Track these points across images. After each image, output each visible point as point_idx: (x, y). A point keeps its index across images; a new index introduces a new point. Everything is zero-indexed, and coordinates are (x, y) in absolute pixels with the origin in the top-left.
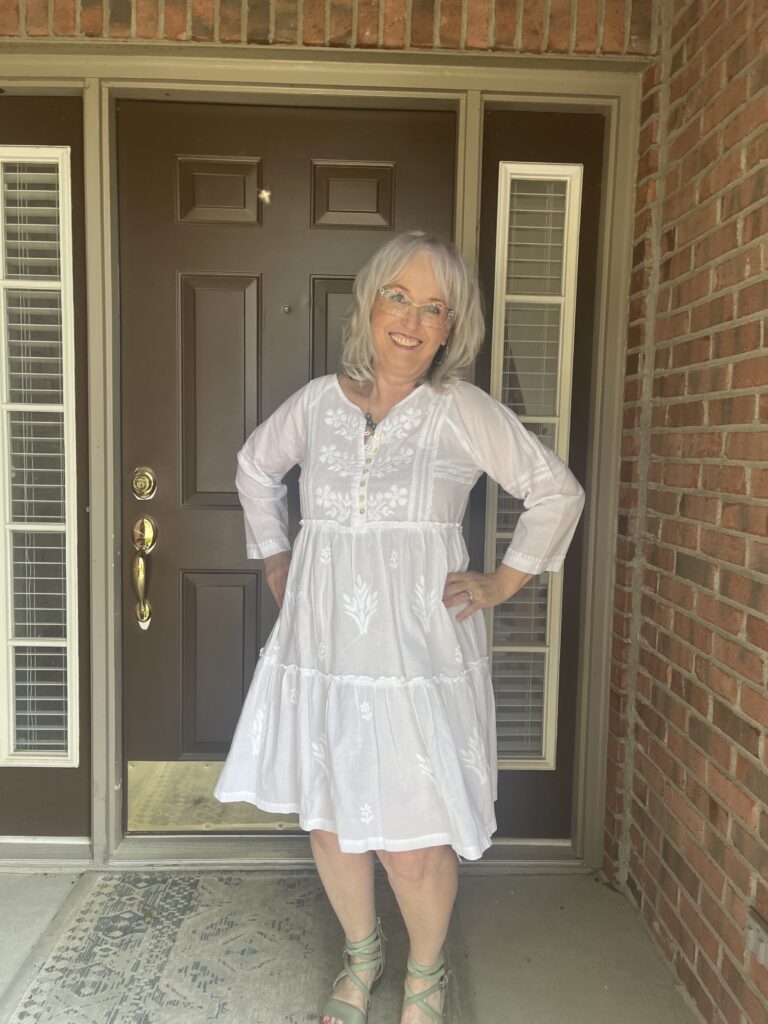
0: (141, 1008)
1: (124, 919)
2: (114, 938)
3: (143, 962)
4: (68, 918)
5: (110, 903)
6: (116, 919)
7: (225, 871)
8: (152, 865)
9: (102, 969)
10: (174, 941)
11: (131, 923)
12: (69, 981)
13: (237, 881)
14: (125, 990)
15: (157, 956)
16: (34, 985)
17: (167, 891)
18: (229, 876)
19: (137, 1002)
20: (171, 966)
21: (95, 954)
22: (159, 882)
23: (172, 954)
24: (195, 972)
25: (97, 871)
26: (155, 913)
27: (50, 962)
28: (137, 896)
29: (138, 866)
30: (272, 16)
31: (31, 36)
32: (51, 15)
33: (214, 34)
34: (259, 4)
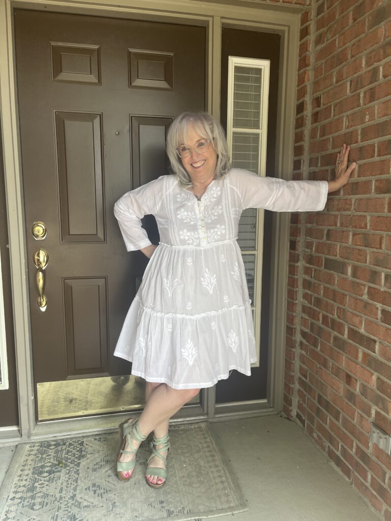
0: (70, 512)
1: (47, 466)
2: (44, 477)
3: (65, 488)
4: (15, 470)
5: (37, 459)
6: (43, 467)
9: (43, 494)
10: (78, 474)
11: (52, 468)
12: (26, 503)
13: (105, 439)
14: (59, 503)
15: (71, 484)
16: (6, 508)
17: (67, 449)
18: (99, 437)
19: (67, 509)
20: (80, 487)
21: (36, 487)
22: (61, 445)
23: (79, 481)
24: (94, 489)
25: (25, 443)
26: (64, 461)
27: (12, 495)
28: (51, 454)
29: (48, 438)
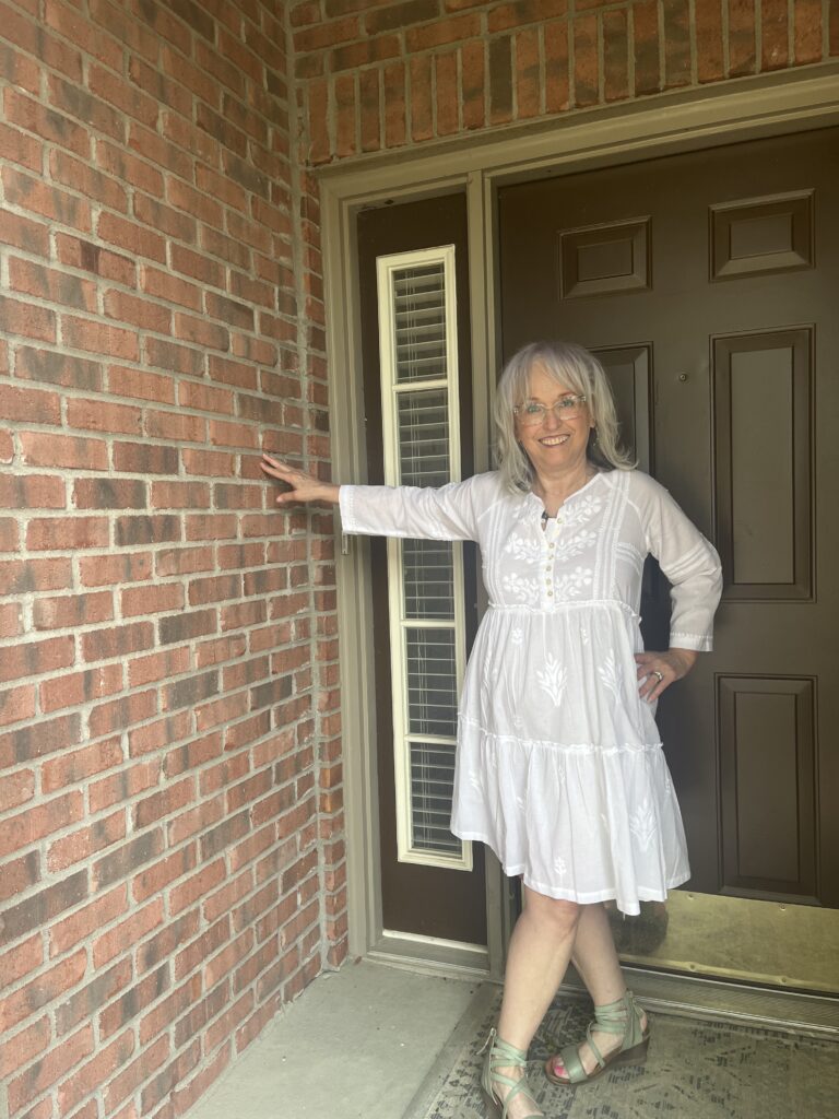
16: (440, 1097)
17: (568, 1019)
20: (579, 1105)
25: (495, 984)
27: (454, 1076)
30: (663, 61)
31: (419, 141)
32: (435, 116)
33: (598, 95)
34: (647, 53)
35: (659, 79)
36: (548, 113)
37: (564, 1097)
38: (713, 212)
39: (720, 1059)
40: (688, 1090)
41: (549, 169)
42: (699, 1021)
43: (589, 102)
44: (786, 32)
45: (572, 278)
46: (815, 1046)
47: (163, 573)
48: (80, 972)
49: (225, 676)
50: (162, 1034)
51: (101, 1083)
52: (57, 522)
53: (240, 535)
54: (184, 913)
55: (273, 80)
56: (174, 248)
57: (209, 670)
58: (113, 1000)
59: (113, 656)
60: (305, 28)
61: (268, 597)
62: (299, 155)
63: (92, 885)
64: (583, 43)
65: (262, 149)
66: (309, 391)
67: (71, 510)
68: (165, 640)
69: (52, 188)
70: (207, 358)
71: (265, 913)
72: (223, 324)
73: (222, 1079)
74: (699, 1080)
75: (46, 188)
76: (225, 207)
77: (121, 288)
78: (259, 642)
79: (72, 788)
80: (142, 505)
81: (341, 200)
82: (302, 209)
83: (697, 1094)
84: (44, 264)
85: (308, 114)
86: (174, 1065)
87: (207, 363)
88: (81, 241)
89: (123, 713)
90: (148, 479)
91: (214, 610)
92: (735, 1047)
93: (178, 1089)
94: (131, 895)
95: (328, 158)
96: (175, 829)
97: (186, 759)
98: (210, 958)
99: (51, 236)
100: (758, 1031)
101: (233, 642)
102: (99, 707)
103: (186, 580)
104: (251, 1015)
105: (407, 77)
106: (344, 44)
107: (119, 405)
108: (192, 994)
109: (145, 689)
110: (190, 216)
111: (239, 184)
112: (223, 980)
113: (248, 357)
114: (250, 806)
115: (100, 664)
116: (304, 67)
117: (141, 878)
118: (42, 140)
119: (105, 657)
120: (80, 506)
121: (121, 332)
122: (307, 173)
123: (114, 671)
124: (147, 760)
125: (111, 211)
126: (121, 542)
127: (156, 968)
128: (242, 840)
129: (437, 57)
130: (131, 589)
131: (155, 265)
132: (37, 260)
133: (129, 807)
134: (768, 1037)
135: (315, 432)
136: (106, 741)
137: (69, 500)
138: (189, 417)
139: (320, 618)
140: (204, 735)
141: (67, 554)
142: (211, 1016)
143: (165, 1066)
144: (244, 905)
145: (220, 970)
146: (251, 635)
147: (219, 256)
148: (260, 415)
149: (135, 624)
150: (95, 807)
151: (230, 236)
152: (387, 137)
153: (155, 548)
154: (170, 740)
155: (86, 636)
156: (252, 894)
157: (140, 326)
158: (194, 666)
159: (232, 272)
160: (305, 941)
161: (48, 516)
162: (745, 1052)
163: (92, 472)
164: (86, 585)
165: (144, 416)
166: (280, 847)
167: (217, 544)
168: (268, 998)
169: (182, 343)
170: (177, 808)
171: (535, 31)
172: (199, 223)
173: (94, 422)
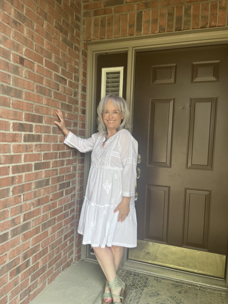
3: (133, 300)
5: (124, 279)
7: (156, 277)
8: (135, 270)
10: (142, 295)
13: (160, 281)
15: (136, 299)
17: (139, 279)
18: (158, 279)
22: (137, 276)
23: (141, 299)
25: (120, 269)
26: (136, 285)
28: (131, 279)
29: (131, 269)
30: (183, 22)
31: (115, 38)
32: (120, 31)
33: (165, 30)
34: (179, 19)
35: (182, 27)
36: (151, 33)
37: (137, 301)
38: (193, 64)
39: (179, 292)
40: (170, 300)
41: (150, 48)
42: (174, 281)
43: (162, 31)
44: (216, 18)
45: (155, 79)
46: (204, 290)
47: (36, 151)
48: (5, 260)
49: (52, 180)
50: (27, 278)
51: (9, 291)
52: (7, 134)
53: (59, 141)
54: (35, 245)
55: (76, 17)
56: (46, 60)
57: (47, 178)
58: (14, 269)
59: (20, 173)
60: (87, 3)
61: (65, 159)
62: (82, 38)
63: (10, 236)
64: (162, 15)
65: (72, 35)
66: (81, 103)
67: (11, 131)
68: (35, 169)
69: (13, 41)
70: (53, 92)
71: (58, 246)
72: (58, 83)
73: (43, 291)
74: (173, 297)
75: (11, 41)
76: (61, 50)
77: (30, 70)
78: (62, 171)
79: (6, 209)
80: (32, 131)
81: (94, 52)
82: (82, 53)
83: (172, 301)
84: (9, 62)
85: (86, 27)
86: (30, 287)
87: (53, 93)
88: (20, 56)
89: (22, 189)
90: (34, 124)
91: (50, 162)
92: (183, 289)
93: (30, 294)
94: (21, 240)
95: (90, 40)
96: (35, 222)
97: (39, 202)
98: (42, 258)
99: (11, 54)
100: (190, 285)
101: (55, 171)
102: (15, 186)
103: (43, 153)
104: (52, 274)
105: (114, 19)
106: (97, 9)
107: (27, 103)
108: (36, 268)
109: (29, 182)
110: (51, 52)
111: (65, 44)
112: (45, 264)
113: (64, 92)
114: (56, 216)
115: (16, 175)
116: (86, 14)
117: (24, 235)
118: (11, 27)
119: (18, 173)
120: (14, 130)
121: (29, 82)
122: (84, 43)
123: (21, 177)
124: (28, 202)
125: (29, 48)
126: (25, 141)
127: (26, 260)
128: (53, 226)
129: (122, 15)
130: (27, 154)
131: (40, 65)
132: (7, 60)
133: (22, 215)
134: (192, 286)
135: (82, 115)
136: (17, 196)
137: (11, 128)
138: (47, 108)
139: (79, 166)
140: (45, 196)
141: (9, 143)
142: (41, 274)
143: (27, 287)
144: (52, 244)
145: (45, 261)
146: (60, 169)
147: (58, 64)
148: (67, 109)
149: (27, 164)
150: (12, 215)
151: (62, 59)
152: (107, 35)
153: (34, 143)
154: (35, 197)
155: (13, 167)
156: (55, 241)
157: (34, 81)
158: (43, 177)
159: (62, 68)
160: (69, 254)
161: (5, 132)
162: (186, 290)
163: (18, 121)
164: (14, 152)
165: (34, 106)
166: (63, 228)
167: (52, 143)
168: (57, 270)
169: (46, 87)
170: (35, 216)
171: (149, 11)
172: (53, 54)
173: (20, 107)
